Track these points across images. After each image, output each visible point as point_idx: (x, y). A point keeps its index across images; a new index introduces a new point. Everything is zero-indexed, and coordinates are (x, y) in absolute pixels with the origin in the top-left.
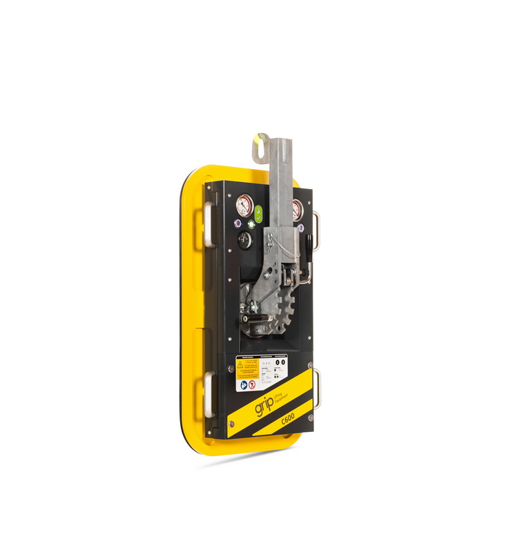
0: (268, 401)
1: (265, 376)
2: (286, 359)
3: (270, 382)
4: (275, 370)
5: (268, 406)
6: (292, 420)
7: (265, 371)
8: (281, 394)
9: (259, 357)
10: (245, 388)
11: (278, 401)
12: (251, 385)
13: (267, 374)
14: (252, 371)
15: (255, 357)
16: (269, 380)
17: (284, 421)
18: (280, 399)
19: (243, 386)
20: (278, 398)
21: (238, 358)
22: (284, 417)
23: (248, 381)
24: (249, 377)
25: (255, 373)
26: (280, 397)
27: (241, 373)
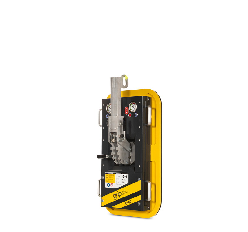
0: (119, 193)
1: (118, 182)
2: (128, 175)
3: (120, 185)
4: (122, 180)
5: (119, 195)
6: (130, 204)
7: (118, 180)
8: (125, 191)
9: (115, 173)
10: (109, 186)
11: (123, 194)
12: (111, 185)
13: (119, 181)
14: (112, 179)
15: (113, 173)
16: (119, 184)
17: (126, 203)
18: (125, 193)
19: (108, 186)
20: (123, 193)
21: (106, 173)
22: (126, 201)
23: (110, 183)
24: (111, 182)
25: (113, 180)
26: (125, 192)
27: (107, 180)
